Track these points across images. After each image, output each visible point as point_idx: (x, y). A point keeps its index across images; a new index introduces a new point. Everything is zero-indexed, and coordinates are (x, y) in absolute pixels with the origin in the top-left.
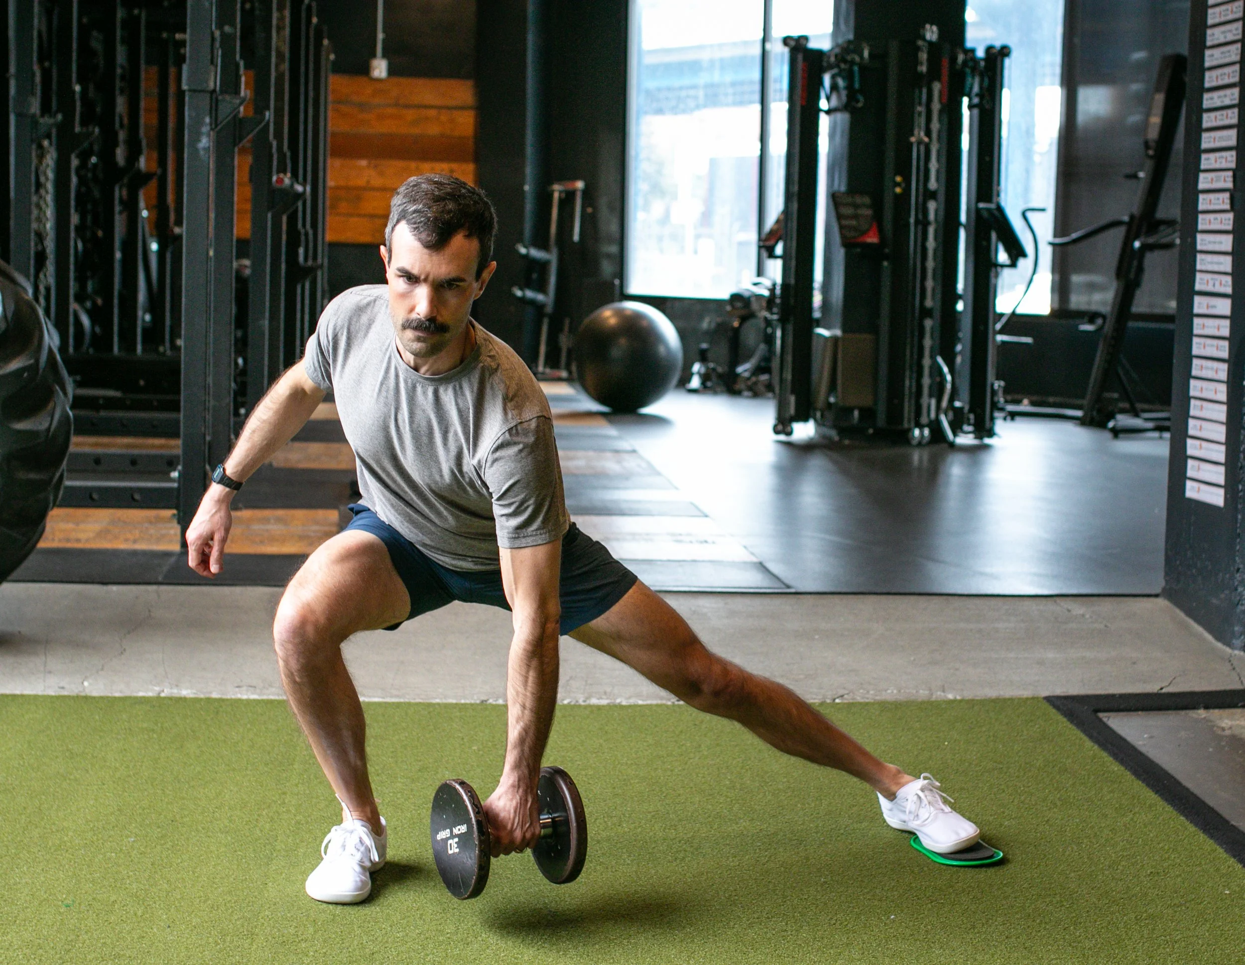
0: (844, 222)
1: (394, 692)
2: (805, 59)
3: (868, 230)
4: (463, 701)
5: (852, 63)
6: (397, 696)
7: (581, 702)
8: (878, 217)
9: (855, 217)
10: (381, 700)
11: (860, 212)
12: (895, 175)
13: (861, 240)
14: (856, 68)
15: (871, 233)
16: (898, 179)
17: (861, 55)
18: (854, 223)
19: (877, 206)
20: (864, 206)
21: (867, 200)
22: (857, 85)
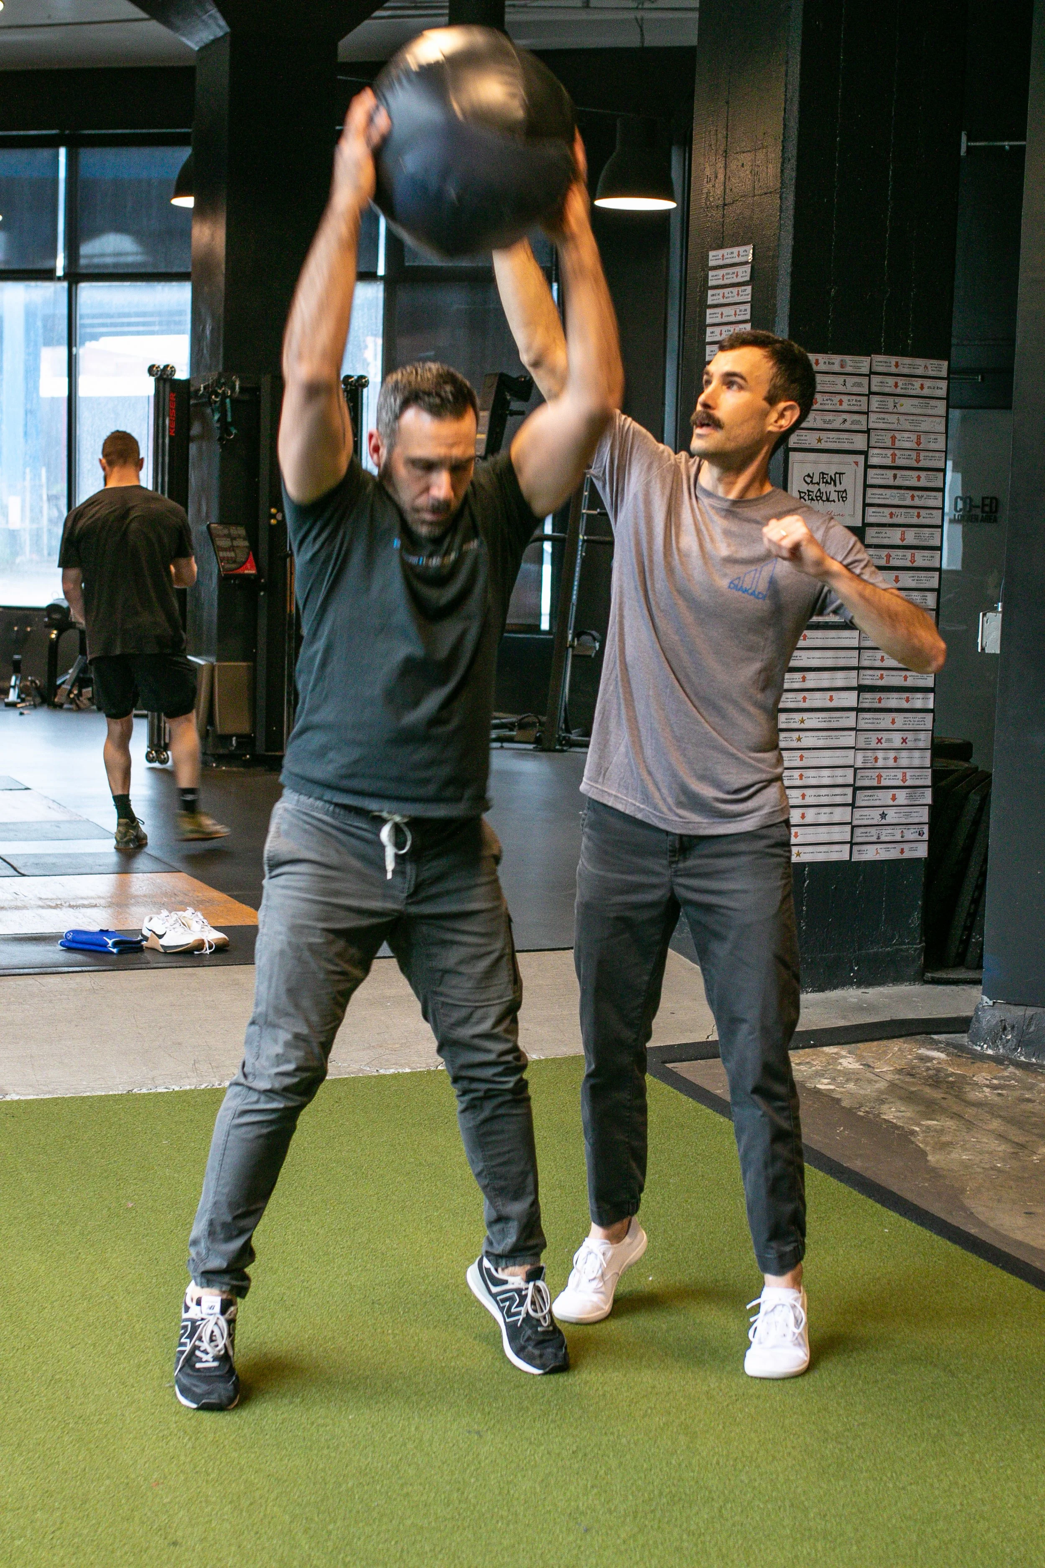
0: (221, 554)
1: (45, 1089)
2: (172, 390)
3: (244, 563)
4: (111, 1093)
5: (224, 396)
6: (49, 1092)
7: (217, 1086)
8: (254, 547)
9: (232, 548)
10: (35, 1097)
11: (235, 543)
12: (271, 507)
13: (240, 571)
14: (228, 401)
15: (248, 565)
16: (273, 511)
17: (233, 389)
18: (232, 554)
19: (253, 538)
20: (239, 536)
21: (242, 531)
22: (229, 419)
